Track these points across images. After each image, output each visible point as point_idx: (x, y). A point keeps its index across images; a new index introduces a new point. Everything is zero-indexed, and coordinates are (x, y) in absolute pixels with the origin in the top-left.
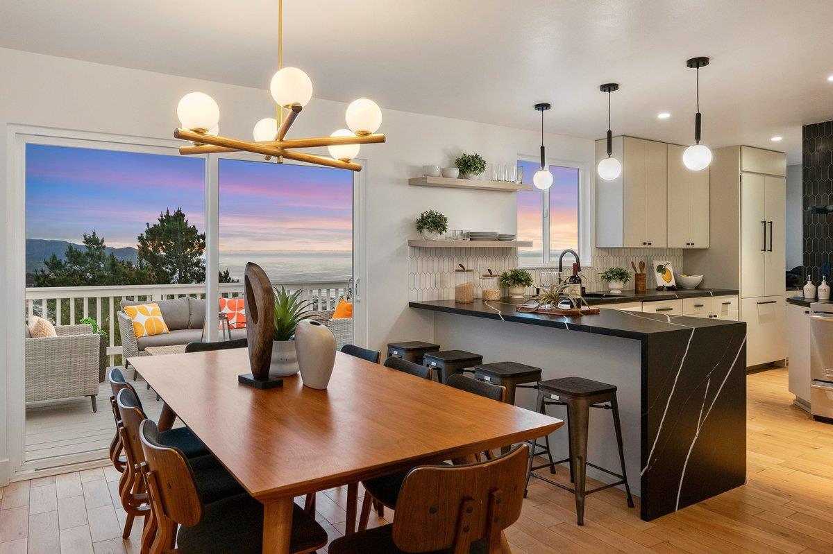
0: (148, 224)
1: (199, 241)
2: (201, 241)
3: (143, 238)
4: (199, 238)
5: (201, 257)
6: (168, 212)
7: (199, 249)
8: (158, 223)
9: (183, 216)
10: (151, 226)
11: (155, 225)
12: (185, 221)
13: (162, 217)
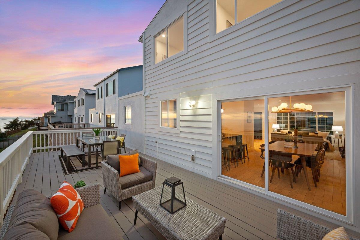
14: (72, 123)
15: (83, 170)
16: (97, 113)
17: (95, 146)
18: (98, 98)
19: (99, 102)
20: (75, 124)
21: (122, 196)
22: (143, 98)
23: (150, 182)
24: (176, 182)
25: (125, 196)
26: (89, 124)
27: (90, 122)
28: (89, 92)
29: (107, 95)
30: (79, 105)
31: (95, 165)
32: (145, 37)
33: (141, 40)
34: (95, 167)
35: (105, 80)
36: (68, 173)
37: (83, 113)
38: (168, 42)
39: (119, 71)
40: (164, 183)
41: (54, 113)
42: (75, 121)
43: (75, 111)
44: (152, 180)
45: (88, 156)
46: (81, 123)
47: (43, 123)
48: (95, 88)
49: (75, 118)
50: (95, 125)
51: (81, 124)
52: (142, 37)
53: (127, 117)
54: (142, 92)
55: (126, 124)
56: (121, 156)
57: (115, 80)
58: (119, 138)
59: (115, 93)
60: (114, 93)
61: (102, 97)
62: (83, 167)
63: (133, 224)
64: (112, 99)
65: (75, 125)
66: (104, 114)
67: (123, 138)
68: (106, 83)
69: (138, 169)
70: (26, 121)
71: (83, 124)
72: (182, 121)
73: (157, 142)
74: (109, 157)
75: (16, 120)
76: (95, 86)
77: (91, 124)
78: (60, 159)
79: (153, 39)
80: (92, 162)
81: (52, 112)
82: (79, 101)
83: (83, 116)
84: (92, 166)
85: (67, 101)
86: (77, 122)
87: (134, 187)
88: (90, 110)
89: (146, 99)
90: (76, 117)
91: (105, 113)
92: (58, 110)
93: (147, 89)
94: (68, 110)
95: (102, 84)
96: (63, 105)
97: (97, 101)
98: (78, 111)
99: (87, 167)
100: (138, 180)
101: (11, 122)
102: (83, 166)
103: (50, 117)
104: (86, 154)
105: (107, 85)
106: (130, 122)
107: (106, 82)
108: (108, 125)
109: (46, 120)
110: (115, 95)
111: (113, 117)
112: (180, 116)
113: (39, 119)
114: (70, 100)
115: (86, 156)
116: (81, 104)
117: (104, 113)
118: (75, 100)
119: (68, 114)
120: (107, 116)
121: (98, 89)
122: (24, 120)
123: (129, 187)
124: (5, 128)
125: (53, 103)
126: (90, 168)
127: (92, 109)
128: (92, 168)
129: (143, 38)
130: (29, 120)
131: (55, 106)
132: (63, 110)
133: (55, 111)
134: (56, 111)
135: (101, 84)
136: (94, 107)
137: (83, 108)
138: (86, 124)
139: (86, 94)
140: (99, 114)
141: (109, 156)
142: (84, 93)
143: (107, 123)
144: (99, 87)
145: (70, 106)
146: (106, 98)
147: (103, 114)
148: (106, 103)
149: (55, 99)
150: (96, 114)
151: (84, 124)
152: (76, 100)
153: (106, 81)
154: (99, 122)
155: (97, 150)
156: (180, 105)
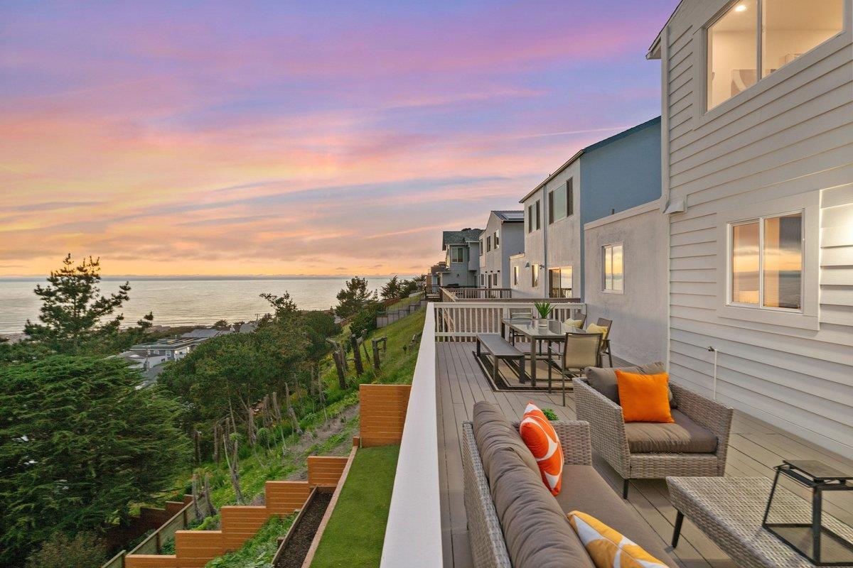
14: (476, 287)
15: (521, 388)
16: (528, 265)
17: (543, 341)
18: (530, 230)
19: (531, 238)
20: (482, 290)
21: (631, 467)
22: (663, 220)
23: (707, 457)
24: (832, 479)
25: (637, 471)
26: (510, 290)
27: (513, 287)
28: (509, 216)
29: (551, 221)
30: (489, 249)
31: (546, 384)
32: (668, 39)
33: (654, 53)
34: (545, 389)
35: (545, 184)
36: (497, 389)
37: (498, 266)
38: (764, 23)
39: (583, 154)
40: (780, 469)
41: (447, 267)
42: (483, 284)
43: (482, 260)
44: (714, 453)
45: (530, 362)
46: (493, 287)
47: (429, 286)
48: (522, 207)
49: (482, 275)
50: (524, 293)
51: (494, 290)
52: (660, 40)
53: (608, 271)
54: (659, 204)
55: (606, 291)
56: (622, 373)
57: (571, 179)
58: (593, 328)
59: (572, 213)
60: (570, 212)
61: (538, 227)
62: (520, 382)
63: (670, 544)
64: (565, 227)
65: (482, 292)
66: (545, 267)
67: (606, 328)
68: (549, 191)
69: (670, 414)
70: (406, 283)
71: (499, 289)
72: (826, 287)
73: (713, 350)
74: (590, 370)
75: (394, 281)
76: (522, 201)
77: (514, 290)
78: (477, 360)
79: (699, 35)
80: (538, 376)
81: (442, 265)
82: (489, 239)
83: (499, 271)
84: (538, 384)
85: (468, 241)
86: (486, 284)
87: (661, 457)
88: (511, 258)
89: (673, 220)
90: (484, 274)
91: (546, 264)
92: (454, 260)
93: (676, 193)
94: (469, 260)
95: (539, 196)
96: (460, 250)
97: (527, 236)
98: (487, 262)
99: (528, 384)
100: (673, 444)
101: (389, 284)
102: (522, 381)
103: (441, 276)
104: (527, 357)
105: (551, 195)
106: (618, 286)
107: (549, 188)
108: (555, 293)
109: (434, 282)
110: (571, 218)
111: (567, 272)
112: (820, 271)
113: (422, 279)
114: (471, 239)
115: (526, 361)
116: (492, 247)
117: (544, 265)
118: (480, 238)
119: (470, 269)
120: (551, 271)
121: (530, 208)
122: (403, 282)
123: (648, 452)
124: (383, 295)
125: (444, 248)
126: (535, 388)
127: (517, 256)
128: (539, 389)
129: (663, 44)
130: (410, 280)
131: (447, 254)
132: (461, 260)
133: (448, 264)
134: (451, 264)
135: (536, 194)
136: (521, 251)
137: (497, 253)
138: (504, 290)
139: (504, 222)
140: (533, 266)
141: (590, 368)
142: (499, 221)
143: (551, 288)
144: (532, 202)
145: (472, 250)
146: (549, 228)
147: (541, 266)
148: (549, 239)
149: (449, 238)
150: (526, 267)
151: (501, 290)
152: (483, 237)
153: (548, 186)
154: (533, 286)
155: (549, 350)
156: (821, 230)
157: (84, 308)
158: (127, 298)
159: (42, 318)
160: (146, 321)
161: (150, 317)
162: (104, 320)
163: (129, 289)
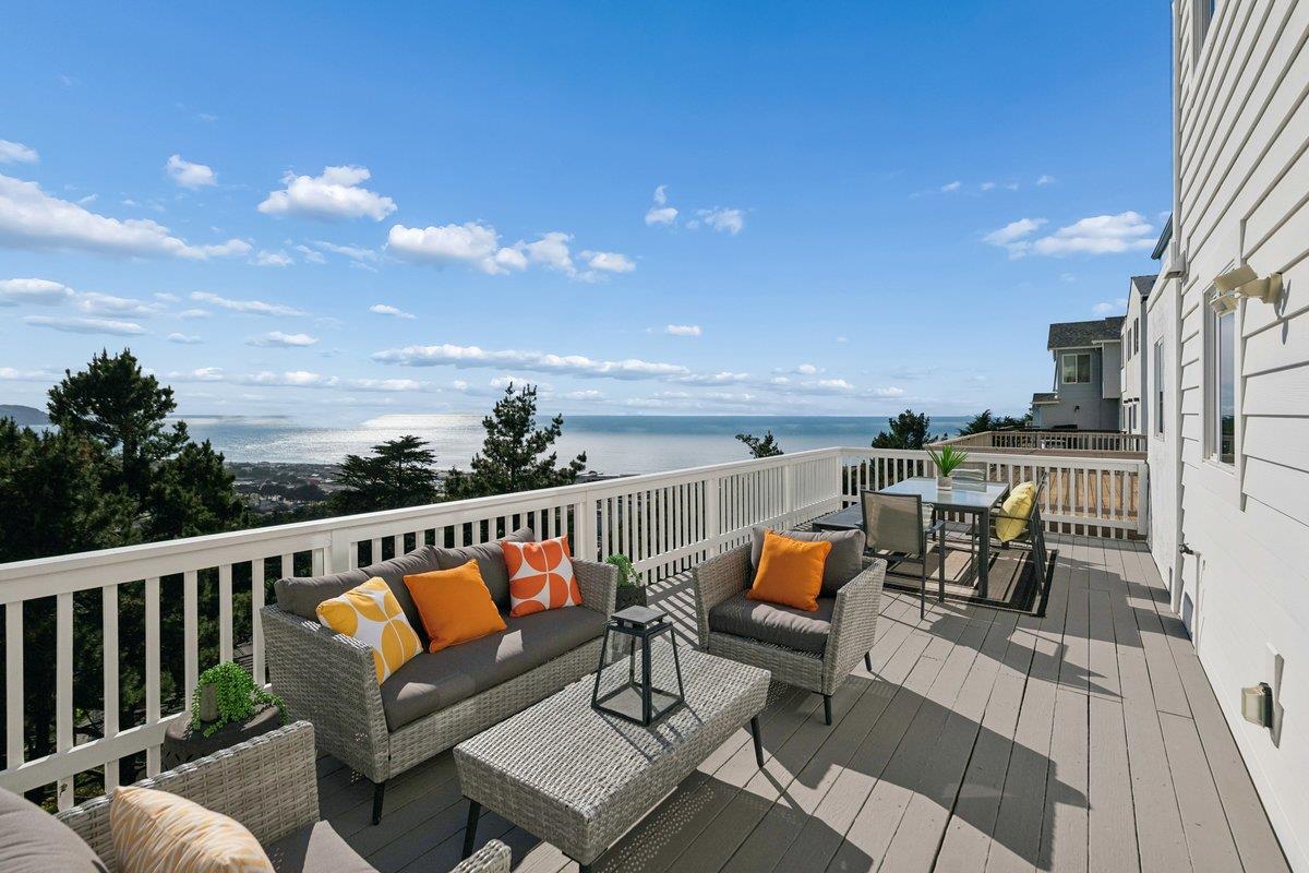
0: (68, 372)
1: (159, 397)
2: (163, 398)
3: (59, 394)
4: (159, 394)
5: (163, 421)
6: (105, 354)
7: (159, 409)
8: (86, 370)
9: (134, 360)
10: (74, 375)
11: (80, 374)
12: (136, 369)
13: (95, 360)
30: (1129, 355)
43: (1123, 379)
46: (1133, 431)
49: (1123, 409)
55: (1159, 436)
69: (813, 601)
82: (1129, 335)
83: (1137, 400)
85: (1100, 341)
90: (1125, 405)
92: (1067, 379)
94: (1101, 379)
96: (1083, 359)
98: (1128, 381)
116: (1132, 351)
118: (1122, 332)
119: (1105, 396)
132: (1083, 378)
134: (1060, 385)
137: (1137, 362)
142: (1138, 297)
145: (1107, 358)
152: (1124, 332)
157: (521, 442)
158: (559, 434)
159: (485, 452)
160: (579, 462)
161: (583, 458)
162: (541, 458)
163: (562, 422)
